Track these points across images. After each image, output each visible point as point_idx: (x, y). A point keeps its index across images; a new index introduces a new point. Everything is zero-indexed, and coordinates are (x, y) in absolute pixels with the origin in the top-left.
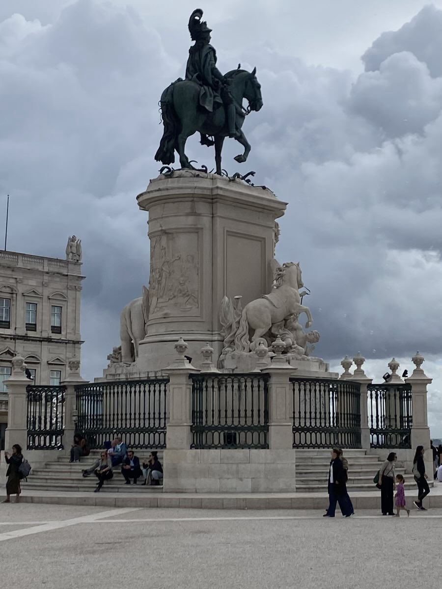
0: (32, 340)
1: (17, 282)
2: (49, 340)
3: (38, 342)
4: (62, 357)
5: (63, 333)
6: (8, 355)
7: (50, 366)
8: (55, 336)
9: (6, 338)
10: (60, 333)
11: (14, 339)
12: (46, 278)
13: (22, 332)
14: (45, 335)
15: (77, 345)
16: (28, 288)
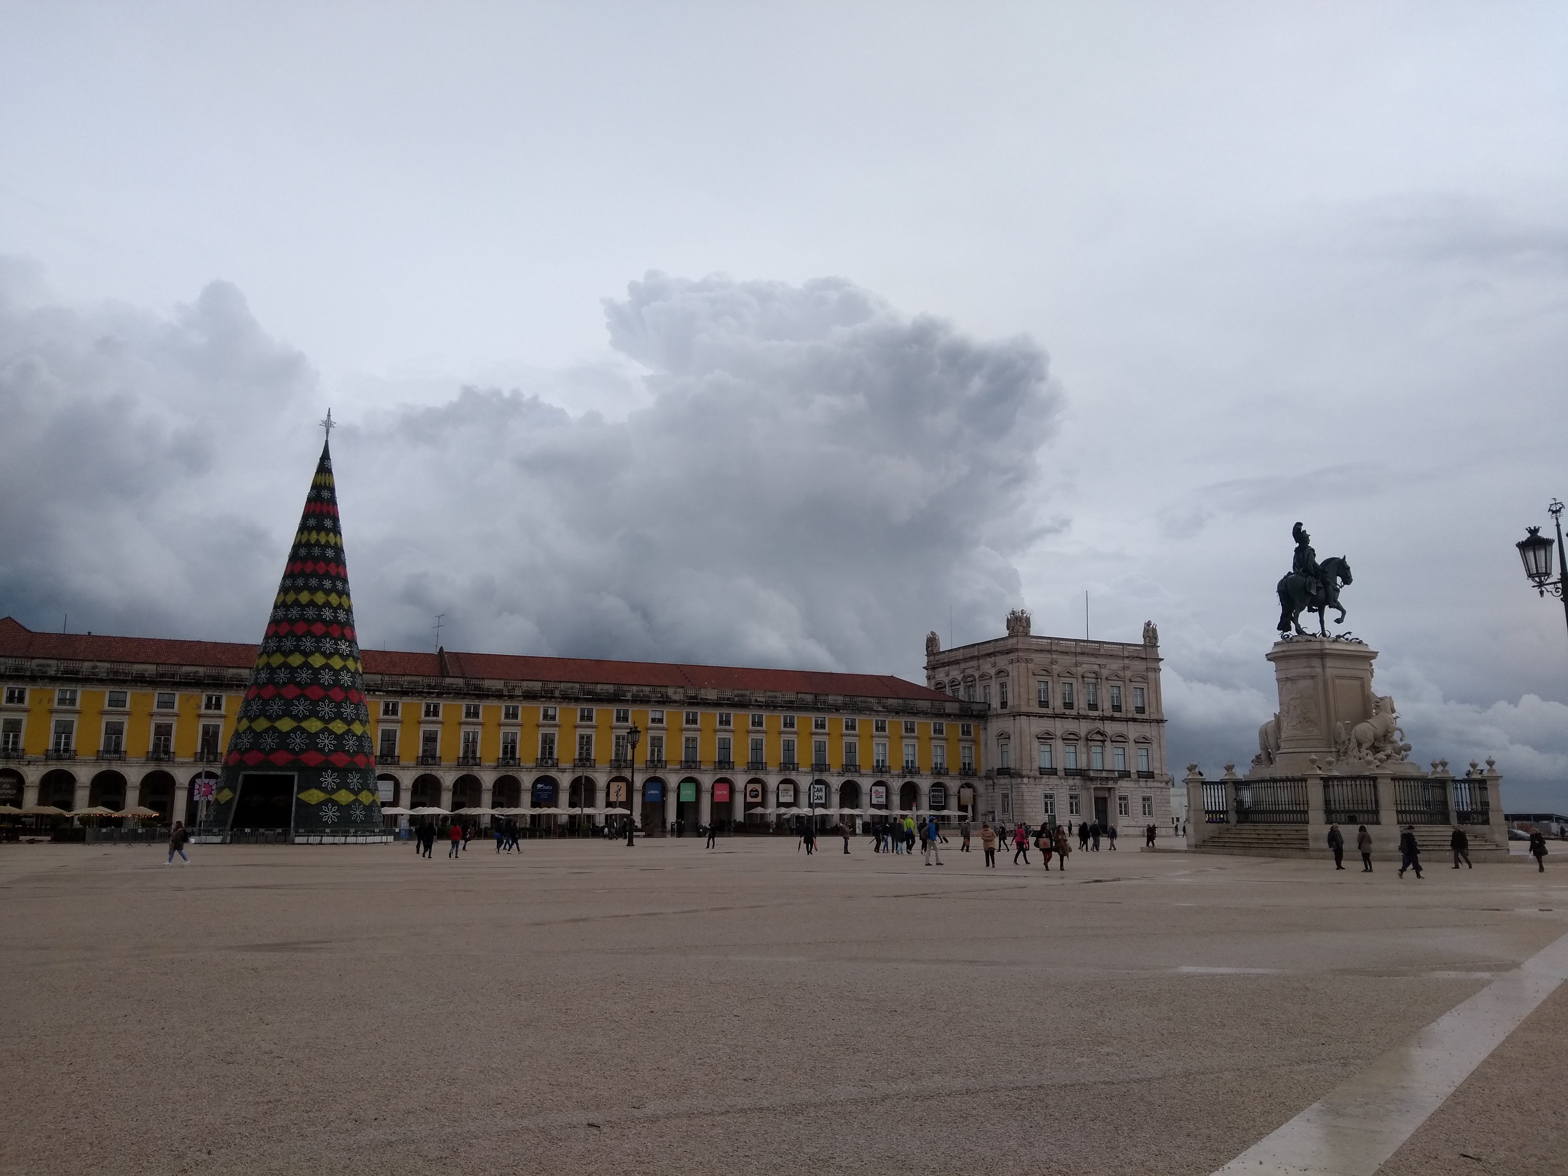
0: (1119, 721)
1: (1100, 667)
2: (1134, 720)
3: (1124, 722)
4: (1148, 735)
5: (1147, 713)
6: (1098, 735)
7: (1138, 744)
8: (1139, 716)
9: (1094, 719)
10: (1144, 713)
11: (1103, 720)
13: (1108, 713)
14: (1130, 715)
15: (1161, 724)
16: (1111, 672)
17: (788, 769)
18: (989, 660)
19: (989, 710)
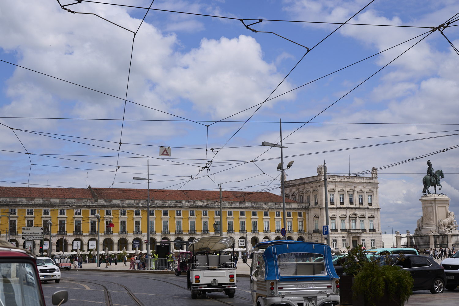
0: (362, 209)
1: (355, 187)
2: (368, 208)
3: (364, 210)
4: (373, 215)
5: (373, 205)
6: (354, 215)
7: (369, 218)
9: (352, 209)
10: (372, 205)
11: (355, 209)
12: (365, 185)
13: (358, 206)
14: (366, 207)
15: (378, 210)
17: (231, 233)
18: (309, 185)
19: (310, 206)
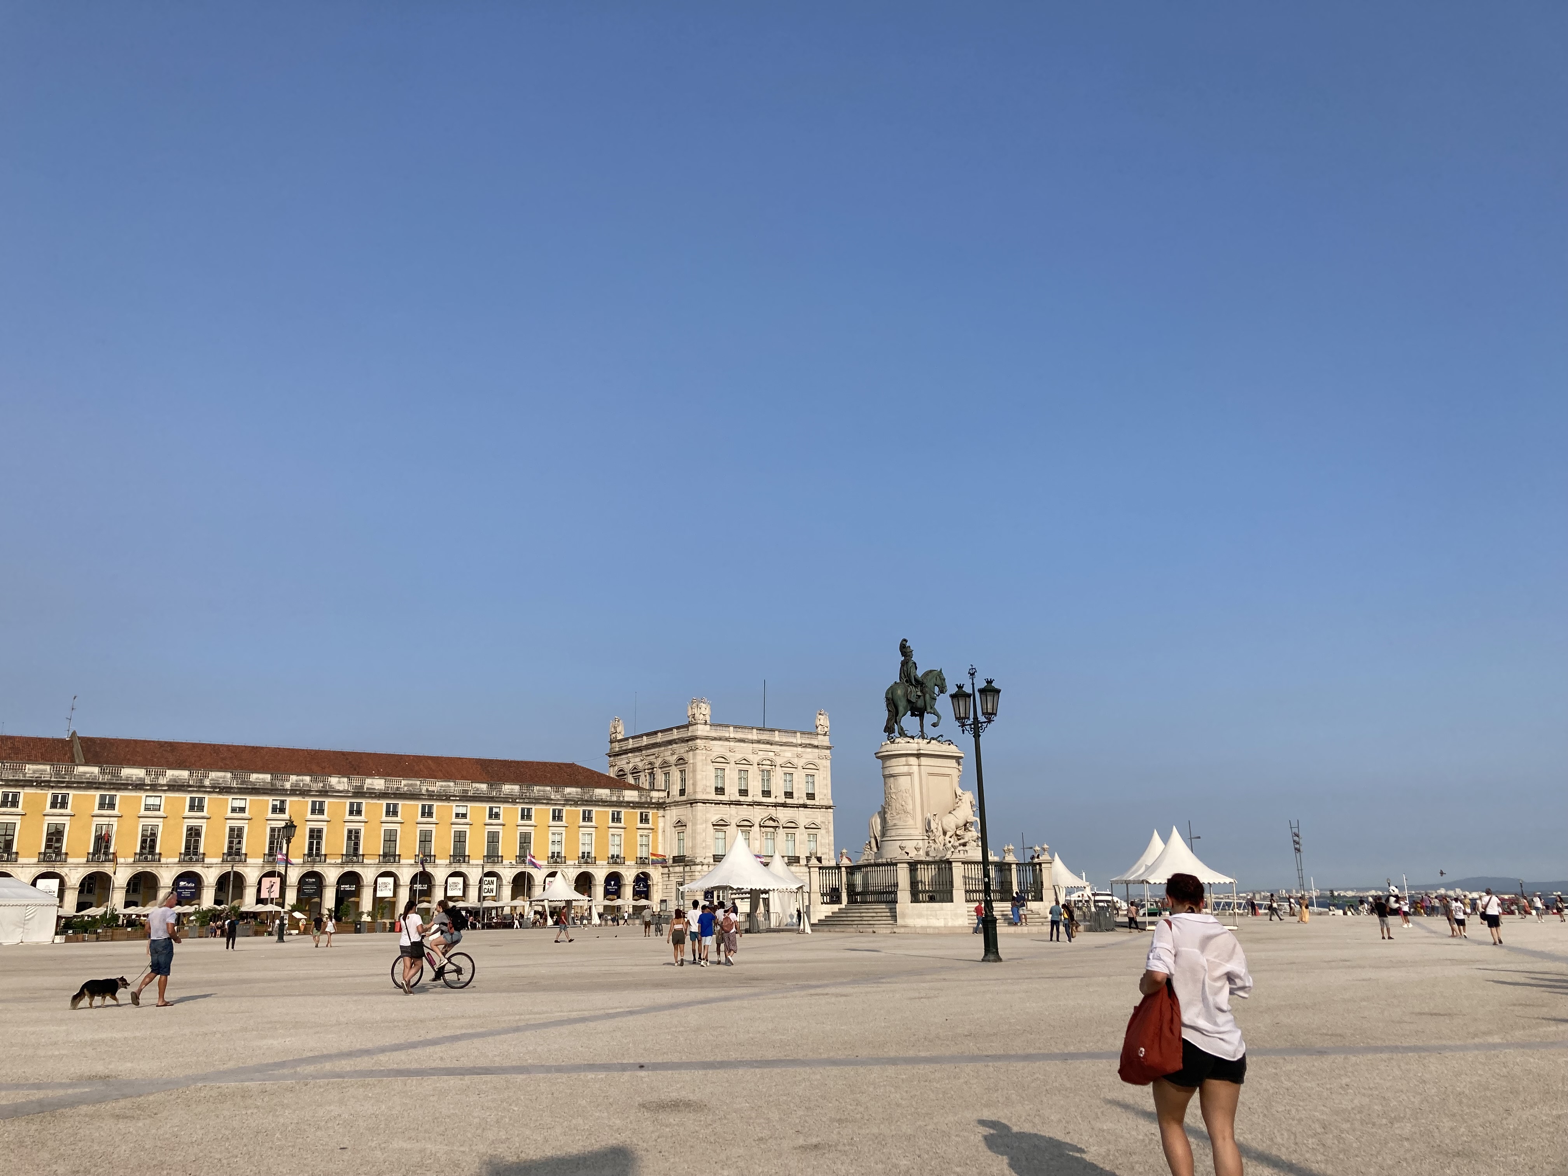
0: (791, 807)
1: (775, 755)
2: (805, 806)
3: (795, 808)
4: (818, 821)
5: (817, 798)
7: (807, 830)
8: (809, 802)
9: (768, 805)
10: (814, 799)
11: (775, 806)
12: (800, 749)
13: (782, 799)
14: (801, 802)
16: (785, 760)
17: (459, 861)
18: (670, 747)
19: (668, 797)
